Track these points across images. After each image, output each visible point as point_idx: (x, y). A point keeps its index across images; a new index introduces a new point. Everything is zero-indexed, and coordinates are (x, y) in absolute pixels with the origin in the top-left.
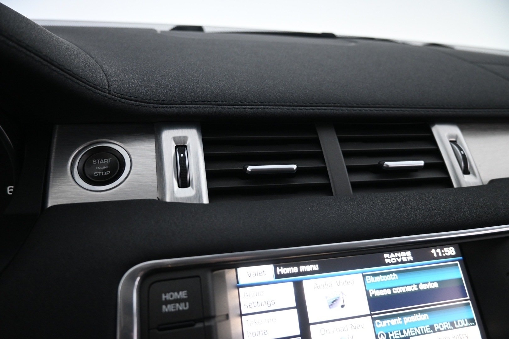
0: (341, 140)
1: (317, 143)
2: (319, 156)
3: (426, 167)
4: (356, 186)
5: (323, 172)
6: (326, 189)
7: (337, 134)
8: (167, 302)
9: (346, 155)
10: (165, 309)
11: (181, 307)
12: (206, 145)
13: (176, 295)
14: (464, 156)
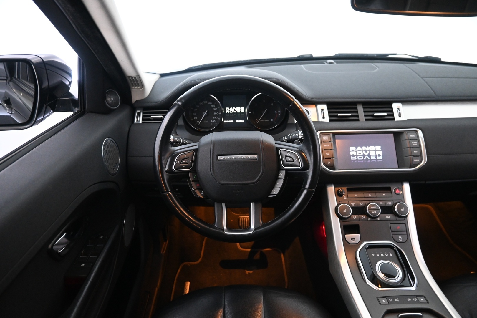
0: (364, 108)
1: (356, 108)
2: (357, 112)
3: (387, 115)
4: (366, 120)
5: (358, 116)
6: (358, 120)
7: (363, 106)
8: (324, 138)
9: (364, 112)
10: (324, 139)
11: (327, 139)
12: (328, 109)
13: (325, 137)
14: (400, 113)
